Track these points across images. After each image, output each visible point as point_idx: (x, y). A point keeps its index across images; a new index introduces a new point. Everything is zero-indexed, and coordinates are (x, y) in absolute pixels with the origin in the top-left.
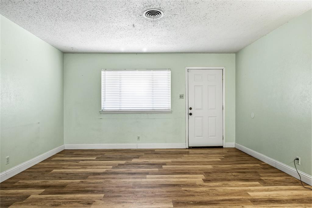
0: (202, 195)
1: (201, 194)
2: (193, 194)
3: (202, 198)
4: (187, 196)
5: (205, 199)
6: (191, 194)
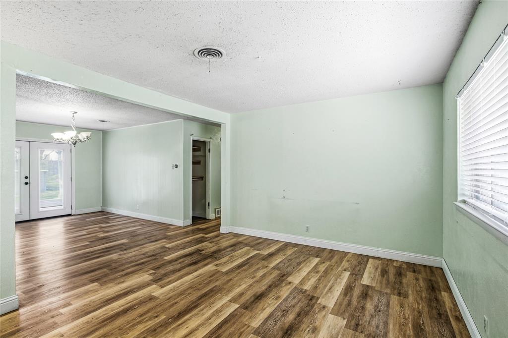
0: (128, 322)
1: (131, 324)
2: (142, 318)
3: (126, 319)
4: (148, 311)
5: (122, 319)
6: (146, 316)
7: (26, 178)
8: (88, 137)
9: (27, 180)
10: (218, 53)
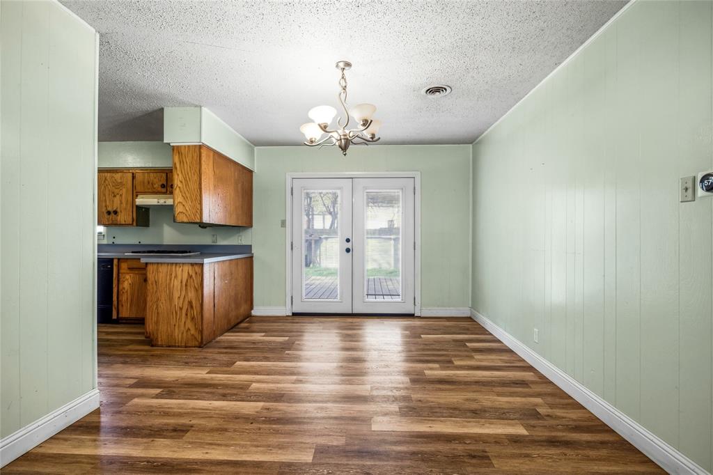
7: (348, 240)
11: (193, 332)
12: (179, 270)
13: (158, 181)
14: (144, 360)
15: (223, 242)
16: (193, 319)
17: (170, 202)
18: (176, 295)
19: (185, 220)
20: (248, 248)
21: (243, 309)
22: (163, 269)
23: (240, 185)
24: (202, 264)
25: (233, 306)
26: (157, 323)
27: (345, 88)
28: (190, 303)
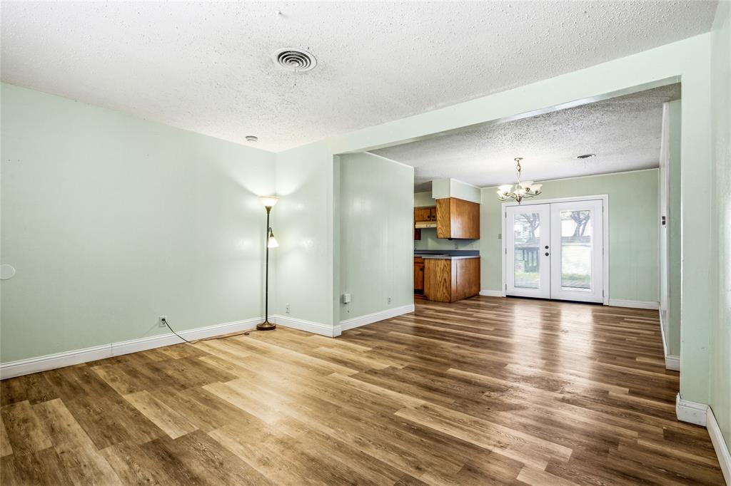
7: (547, 247)
8: (537, 192)
9: (548, 251)
10: (286, 56)
11: (446, 294)
12: (440, 262)
13: (426, 214)
14: (425, 304)
15: (462, 248)
16: (446, 288)
17: (433, 225)
18: (438, 275)
19: (442, 237)
20: (478, 252)
21: (474, 290)
22: (432, 262)
23: (471, 215)
24: (450, 260)
25: (467, 285)
26: (429, 289)
27: (519, 170)
28: (445, 279)
